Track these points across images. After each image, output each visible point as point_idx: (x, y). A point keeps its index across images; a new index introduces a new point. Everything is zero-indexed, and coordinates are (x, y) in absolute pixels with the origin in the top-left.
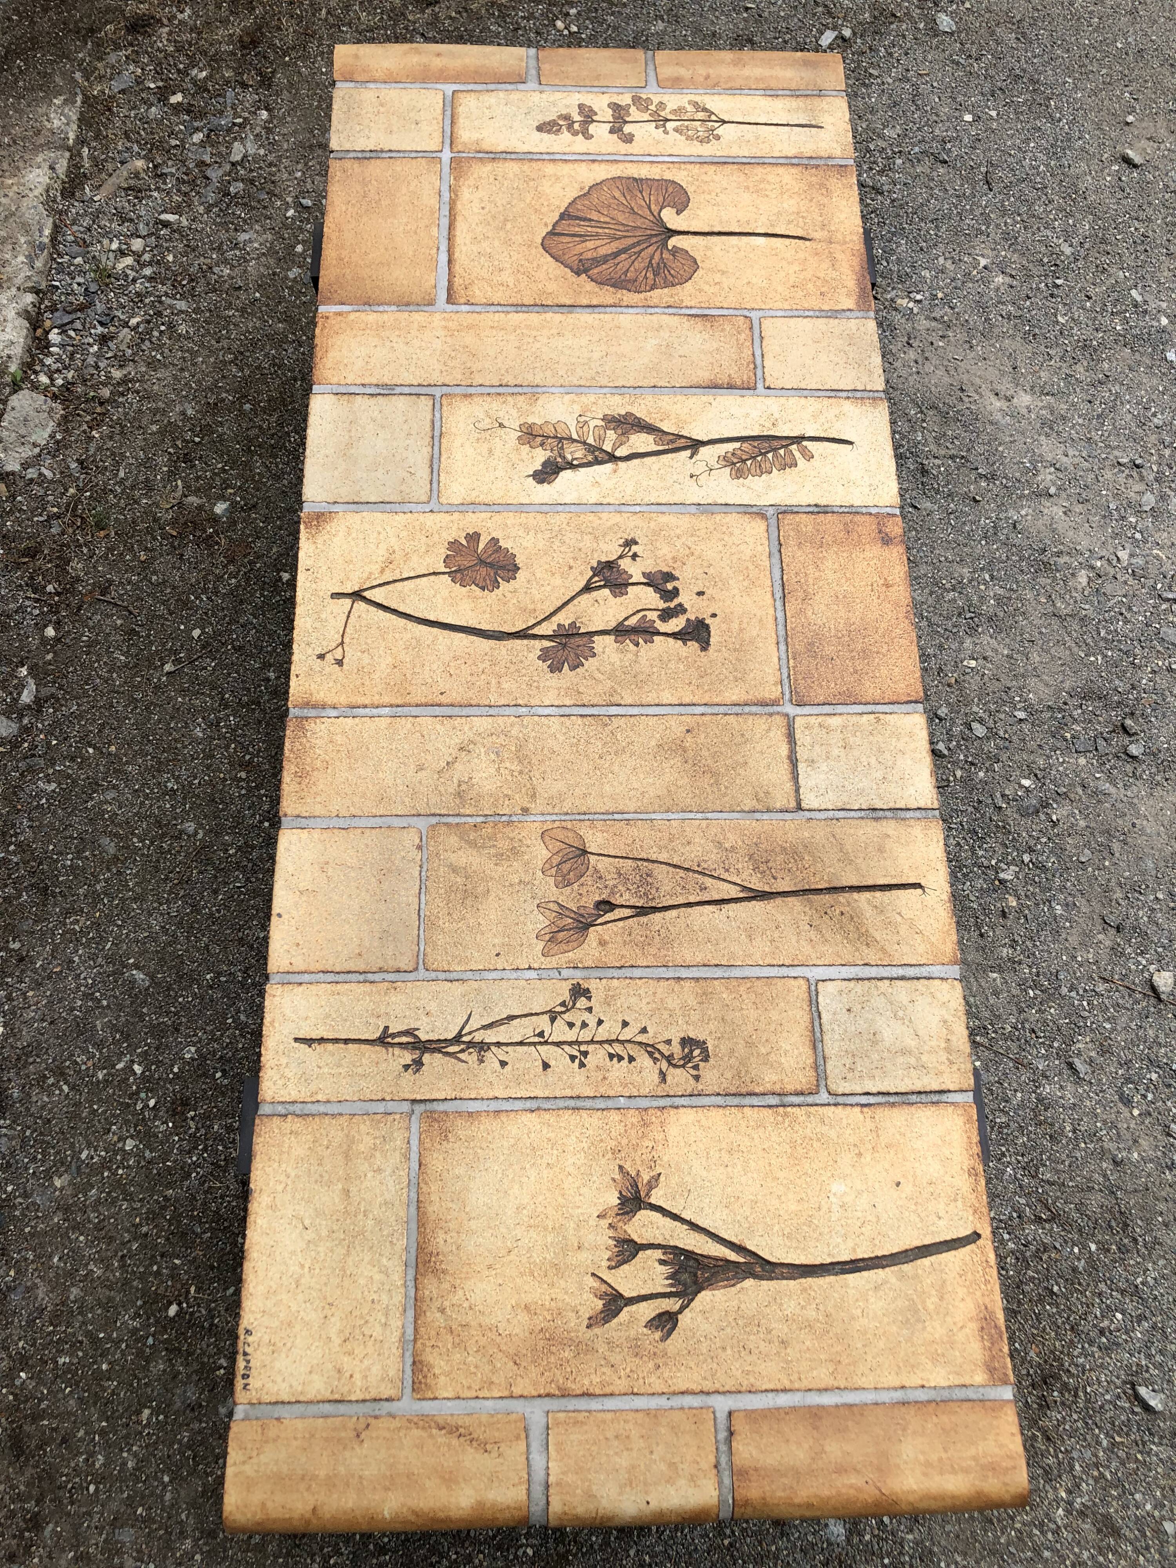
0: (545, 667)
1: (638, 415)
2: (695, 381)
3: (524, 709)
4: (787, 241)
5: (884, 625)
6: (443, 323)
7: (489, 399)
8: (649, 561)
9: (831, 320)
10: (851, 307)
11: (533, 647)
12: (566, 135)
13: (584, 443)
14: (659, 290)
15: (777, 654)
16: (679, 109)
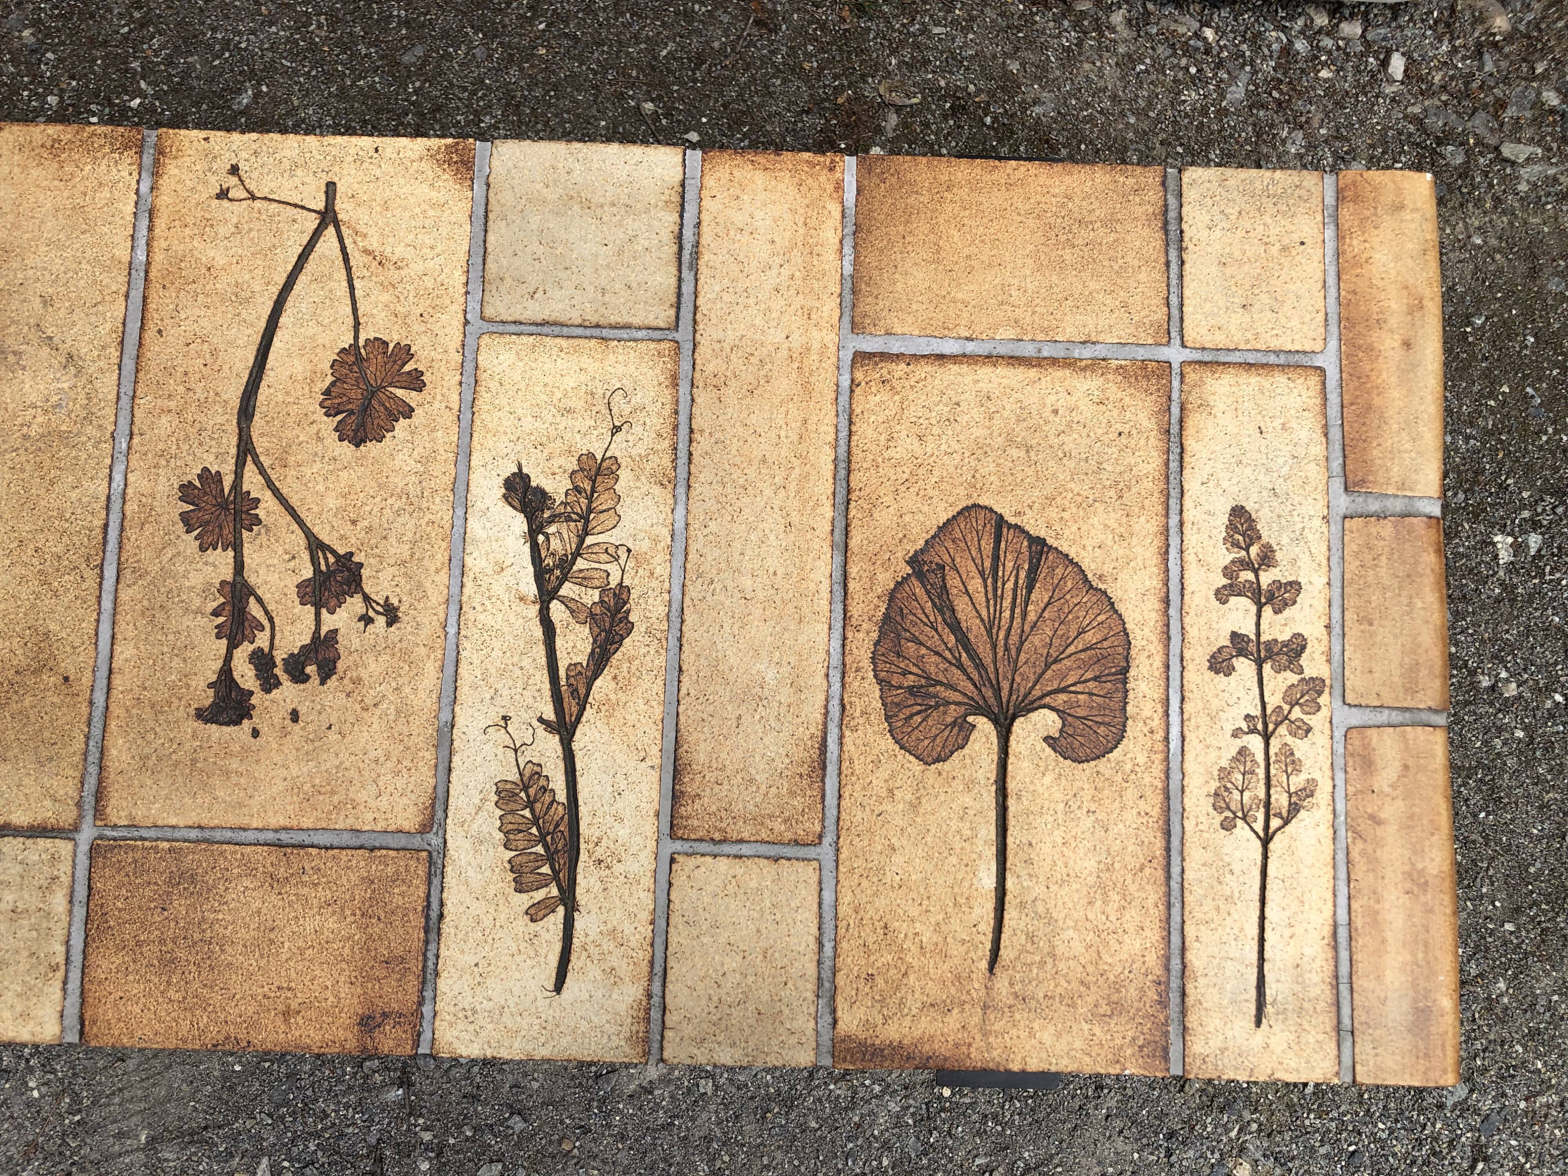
0: (189, 478)
1: (627, 642)
2: (690, 738)
3: (124, 446)
5: (217, 998)
6: (816, 346)
7: (668, 410)
8: (356, 641)
9: (811, 986)
10: (841, 1025)
11: (224, 461)
12: (1225, 556)
13: (577, 554)
14: (878, 693)
15: (181, 824)
16: (1293, 762)
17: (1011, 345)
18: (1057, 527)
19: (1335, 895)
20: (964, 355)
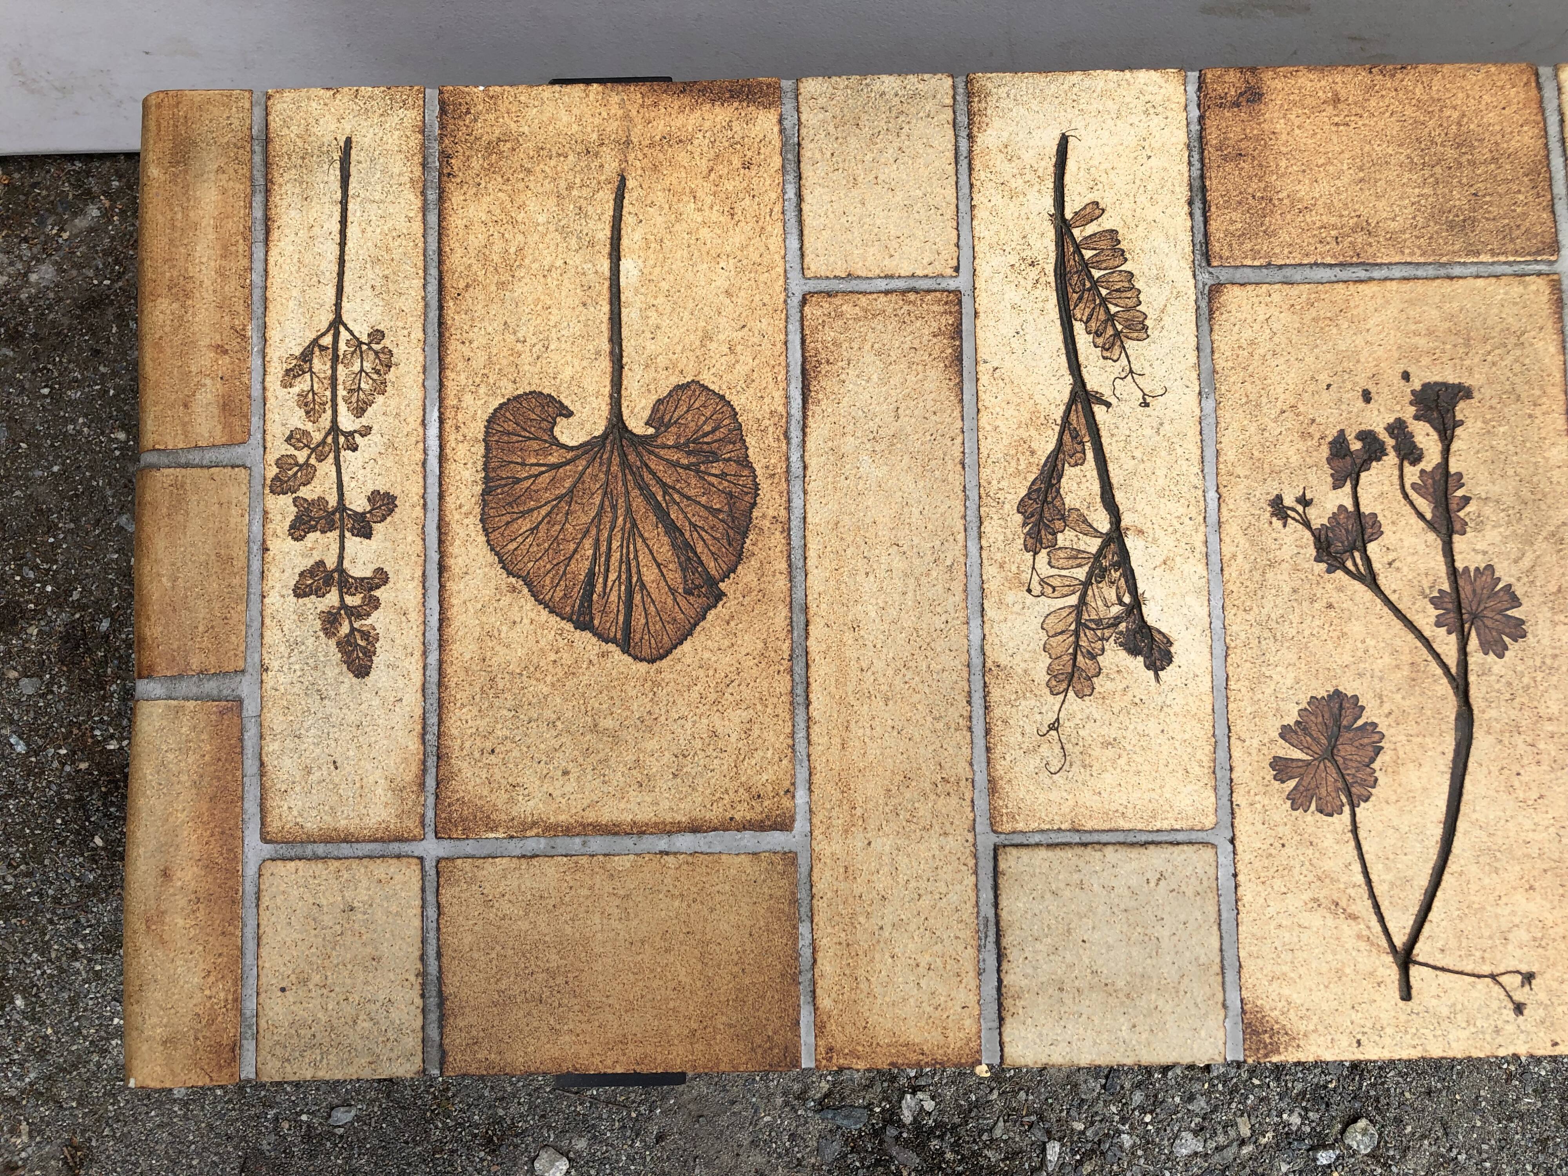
1: (1023, 492)
2: (948, 397)
4: (628, 220)
5: (1409, 112)
6: (836, 835)
7: (999, 750)
8: (1312, 478)
9: (806, 154)
10: (774, 118)
11: (1481, 666)
12: (377, 620)
13: (1086, 584)
14: (750, 452)
15: (1471, 281)
16: (306, 405)
17: (617, 849)
18: (561, 643)
19: (266, 271)
20: (670, 833)
